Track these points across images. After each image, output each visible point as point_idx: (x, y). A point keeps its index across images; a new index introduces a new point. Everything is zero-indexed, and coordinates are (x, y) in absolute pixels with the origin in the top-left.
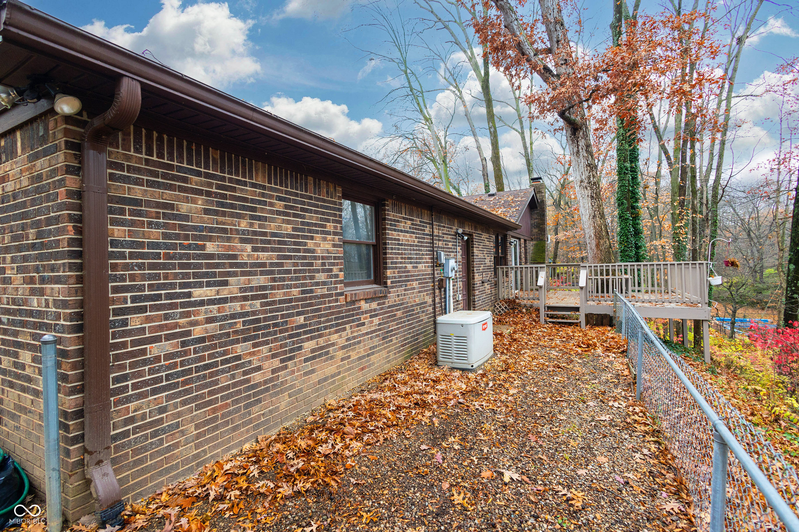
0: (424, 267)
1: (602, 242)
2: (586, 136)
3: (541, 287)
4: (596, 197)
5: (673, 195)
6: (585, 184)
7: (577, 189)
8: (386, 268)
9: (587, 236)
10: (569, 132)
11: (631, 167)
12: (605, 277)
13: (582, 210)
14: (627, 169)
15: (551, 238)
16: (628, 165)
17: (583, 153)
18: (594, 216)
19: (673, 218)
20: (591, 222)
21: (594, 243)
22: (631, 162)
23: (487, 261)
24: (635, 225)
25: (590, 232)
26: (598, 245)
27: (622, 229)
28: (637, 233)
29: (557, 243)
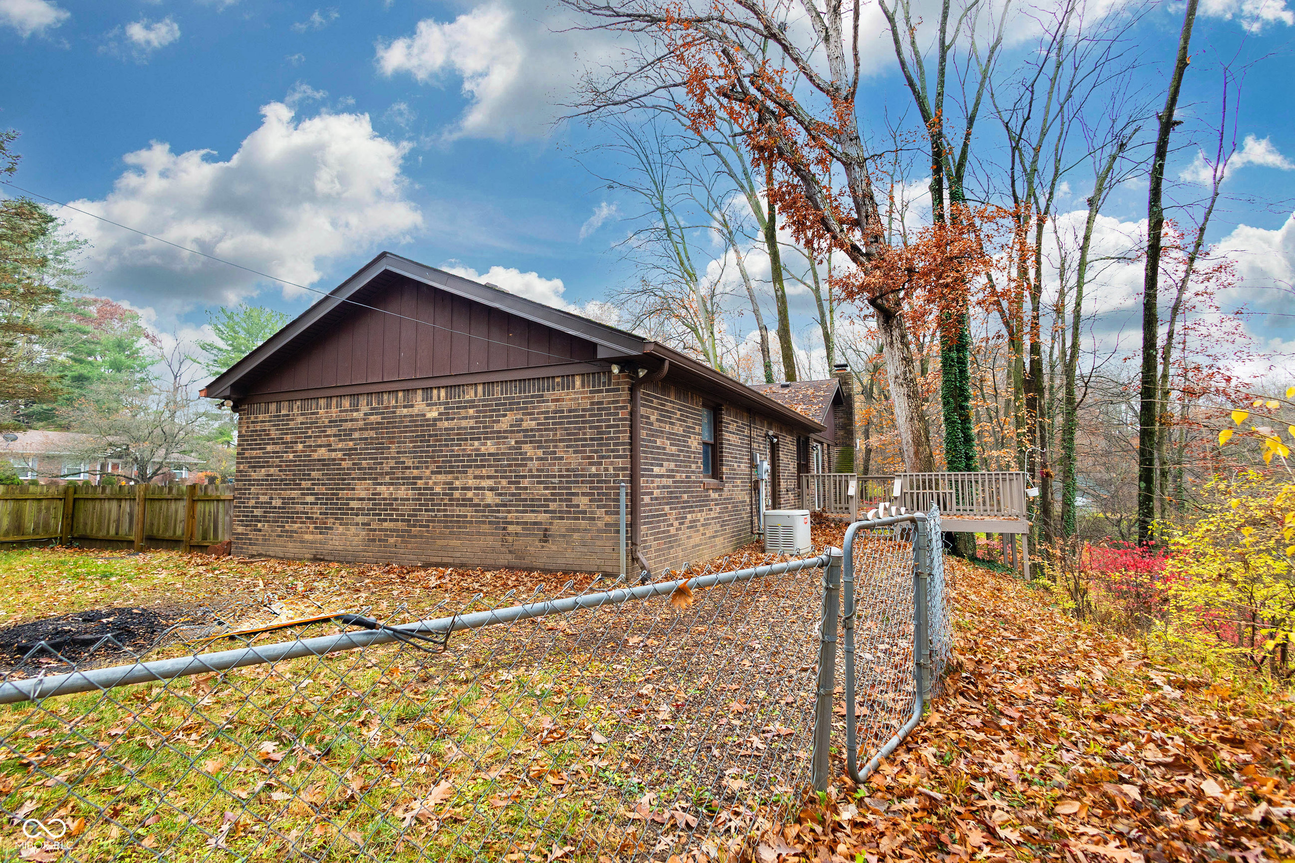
0: (744, 467)
1: (921, 449)
2: (900, 325)
3: (852, 497)
4: (914, 396)
5: (1017, 392)
6: (901, 381)
7: (892, 385)
8: (722, 465)
9: (904, 442)
10: (881, 319)
11: (959, 358)
12: (928, 491)
13: (897, 411)
14: (953, 360)
15: (860, 443)
16: (954, 355)
17: (898, 344)
18: (912, 419)
19: (1017, 421)
20: (908, 425)
21: (912, 450)
22: (958, 351)
23: (791, 467)
24: (966, 430)
25: (907, 437)
26: (916, 453)
27: (949, 434)
28: (968, 440)
29: (869, 451)
